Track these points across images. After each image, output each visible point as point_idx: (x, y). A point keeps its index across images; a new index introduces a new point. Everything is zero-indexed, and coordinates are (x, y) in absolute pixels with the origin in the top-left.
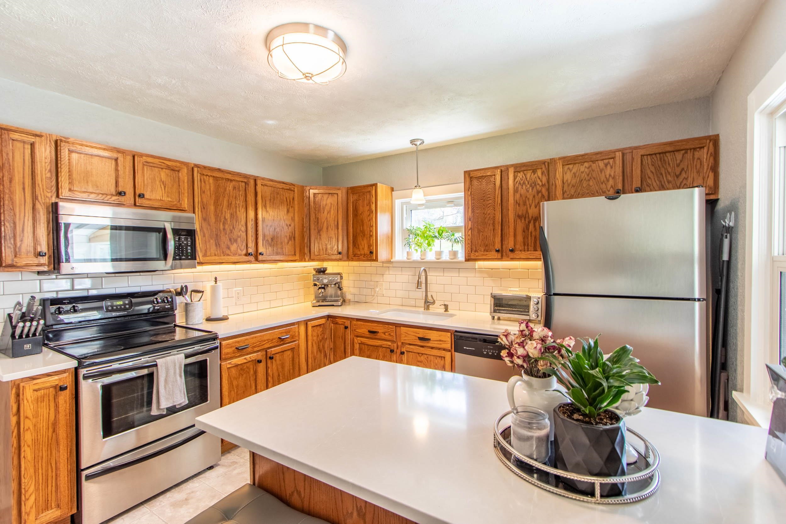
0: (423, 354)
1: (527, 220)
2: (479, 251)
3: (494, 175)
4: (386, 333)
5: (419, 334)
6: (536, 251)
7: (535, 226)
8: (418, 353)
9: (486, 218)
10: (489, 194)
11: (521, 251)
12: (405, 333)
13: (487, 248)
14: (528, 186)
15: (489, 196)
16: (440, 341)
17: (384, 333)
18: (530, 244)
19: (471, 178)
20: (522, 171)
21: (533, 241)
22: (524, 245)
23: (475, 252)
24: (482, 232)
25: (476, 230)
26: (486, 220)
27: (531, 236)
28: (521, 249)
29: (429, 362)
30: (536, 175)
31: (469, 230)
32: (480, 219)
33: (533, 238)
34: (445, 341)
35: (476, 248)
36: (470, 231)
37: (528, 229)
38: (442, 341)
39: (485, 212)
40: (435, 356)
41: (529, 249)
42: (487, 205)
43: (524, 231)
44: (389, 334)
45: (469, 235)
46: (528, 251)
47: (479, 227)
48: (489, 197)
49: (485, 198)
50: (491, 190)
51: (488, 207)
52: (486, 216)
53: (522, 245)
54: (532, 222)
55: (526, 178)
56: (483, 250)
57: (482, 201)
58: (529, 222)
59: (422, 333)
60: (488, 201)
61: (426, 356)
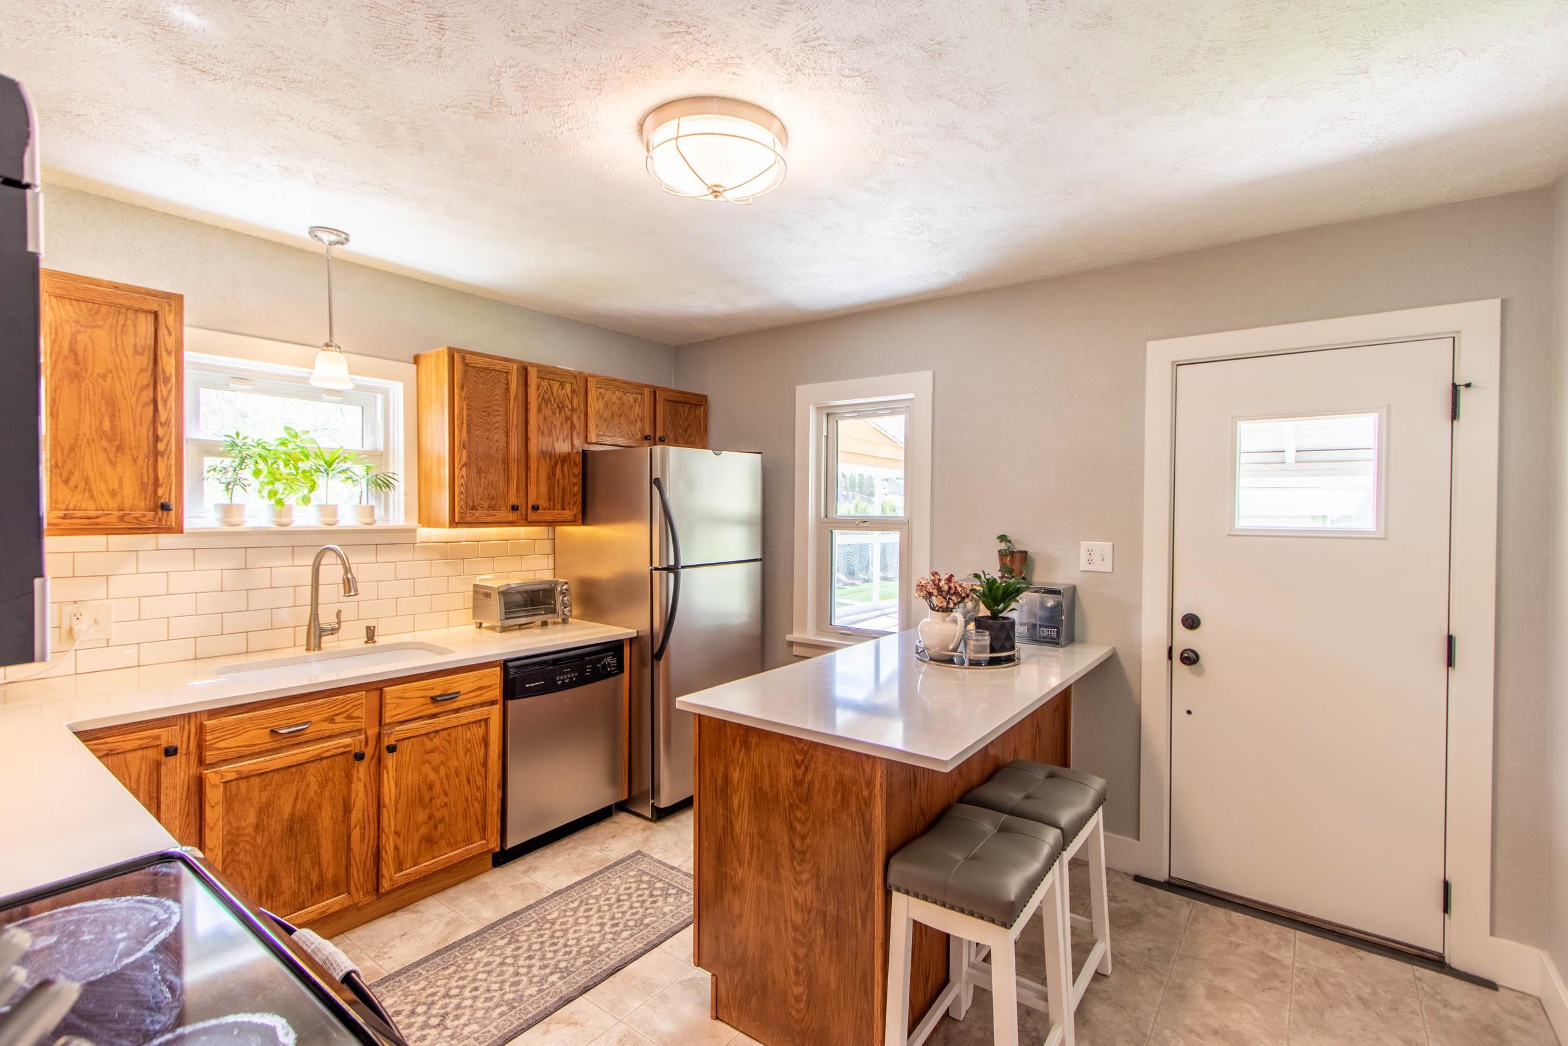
0: (437, 732)
1: (553, 459)
2: (479, 508)
3: (507, 373)
4: (337, 719)
5: (433, 689)
6: (565, 510)
7: (563, 471)
8: (427, 734)
9: (491, 448)
10: (497, 405)
11: (545, 509)
12: (397, 698)
13: (493, 502)
14: (555, 405)
15: (496, 408)
16: (480, 688)
17: (331, 720)
18: (556, 499)
19: (467, 365)
20: (547, 379)
21: (560, 495)
22: (550, 500)
23: (472, 509)
24: (484, 472)
25: (474, 469)
26: (492, 452)
27: (558, 487)
28: (544, 505)
29: (453, 743)
30: (564, 391)
31: (463, 466)
32: (481, 448)
33: (561, 490)
34: (490, 686)
35: (474, 502)
36: (464, 469)
37: (554, 474)
38: (485, 687)
39: (490, 437)
40: (465, 724)
41: (556, 507)
42: (494, 424)
43: (549, 478)
44: (349, 717)
45: (462, 477)
46: (554, 510)
47: (480, 463)
48: (498, 411)
49: (489, 410)
50: (500, 399)
51: (495, 429)
52: (491, 444)
53: (546, 498)
54: (559, 463)
55: (552, 393)
56: (486, 505)
57: (485, 414)
58: (556, 464)
59: (438, 686)
60: (495, 416)
61: (445, 733)
